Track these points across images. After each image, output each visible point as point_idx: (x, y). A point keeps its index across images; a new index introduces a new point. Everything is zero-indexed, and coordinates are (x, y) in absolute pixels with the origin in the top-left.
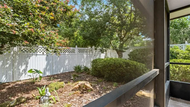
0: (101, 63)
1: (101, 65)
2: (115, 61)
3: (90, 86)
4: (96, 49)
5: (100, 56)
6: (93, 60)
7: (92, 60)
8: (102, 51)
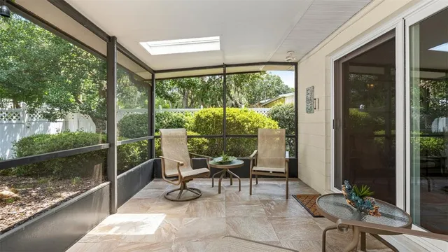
0: (44, 145)
1: (43, 148)
2: (77, 138)
3: (12, 193)
4: (31, 112)
5: (46, 128)
6: (23, 140)
7: (18, 138)
8: (50, 117)
